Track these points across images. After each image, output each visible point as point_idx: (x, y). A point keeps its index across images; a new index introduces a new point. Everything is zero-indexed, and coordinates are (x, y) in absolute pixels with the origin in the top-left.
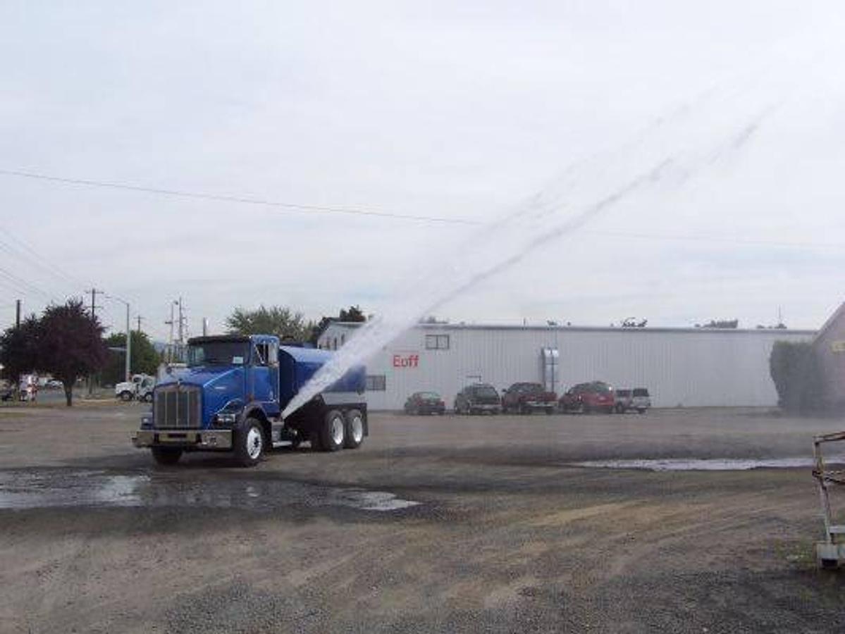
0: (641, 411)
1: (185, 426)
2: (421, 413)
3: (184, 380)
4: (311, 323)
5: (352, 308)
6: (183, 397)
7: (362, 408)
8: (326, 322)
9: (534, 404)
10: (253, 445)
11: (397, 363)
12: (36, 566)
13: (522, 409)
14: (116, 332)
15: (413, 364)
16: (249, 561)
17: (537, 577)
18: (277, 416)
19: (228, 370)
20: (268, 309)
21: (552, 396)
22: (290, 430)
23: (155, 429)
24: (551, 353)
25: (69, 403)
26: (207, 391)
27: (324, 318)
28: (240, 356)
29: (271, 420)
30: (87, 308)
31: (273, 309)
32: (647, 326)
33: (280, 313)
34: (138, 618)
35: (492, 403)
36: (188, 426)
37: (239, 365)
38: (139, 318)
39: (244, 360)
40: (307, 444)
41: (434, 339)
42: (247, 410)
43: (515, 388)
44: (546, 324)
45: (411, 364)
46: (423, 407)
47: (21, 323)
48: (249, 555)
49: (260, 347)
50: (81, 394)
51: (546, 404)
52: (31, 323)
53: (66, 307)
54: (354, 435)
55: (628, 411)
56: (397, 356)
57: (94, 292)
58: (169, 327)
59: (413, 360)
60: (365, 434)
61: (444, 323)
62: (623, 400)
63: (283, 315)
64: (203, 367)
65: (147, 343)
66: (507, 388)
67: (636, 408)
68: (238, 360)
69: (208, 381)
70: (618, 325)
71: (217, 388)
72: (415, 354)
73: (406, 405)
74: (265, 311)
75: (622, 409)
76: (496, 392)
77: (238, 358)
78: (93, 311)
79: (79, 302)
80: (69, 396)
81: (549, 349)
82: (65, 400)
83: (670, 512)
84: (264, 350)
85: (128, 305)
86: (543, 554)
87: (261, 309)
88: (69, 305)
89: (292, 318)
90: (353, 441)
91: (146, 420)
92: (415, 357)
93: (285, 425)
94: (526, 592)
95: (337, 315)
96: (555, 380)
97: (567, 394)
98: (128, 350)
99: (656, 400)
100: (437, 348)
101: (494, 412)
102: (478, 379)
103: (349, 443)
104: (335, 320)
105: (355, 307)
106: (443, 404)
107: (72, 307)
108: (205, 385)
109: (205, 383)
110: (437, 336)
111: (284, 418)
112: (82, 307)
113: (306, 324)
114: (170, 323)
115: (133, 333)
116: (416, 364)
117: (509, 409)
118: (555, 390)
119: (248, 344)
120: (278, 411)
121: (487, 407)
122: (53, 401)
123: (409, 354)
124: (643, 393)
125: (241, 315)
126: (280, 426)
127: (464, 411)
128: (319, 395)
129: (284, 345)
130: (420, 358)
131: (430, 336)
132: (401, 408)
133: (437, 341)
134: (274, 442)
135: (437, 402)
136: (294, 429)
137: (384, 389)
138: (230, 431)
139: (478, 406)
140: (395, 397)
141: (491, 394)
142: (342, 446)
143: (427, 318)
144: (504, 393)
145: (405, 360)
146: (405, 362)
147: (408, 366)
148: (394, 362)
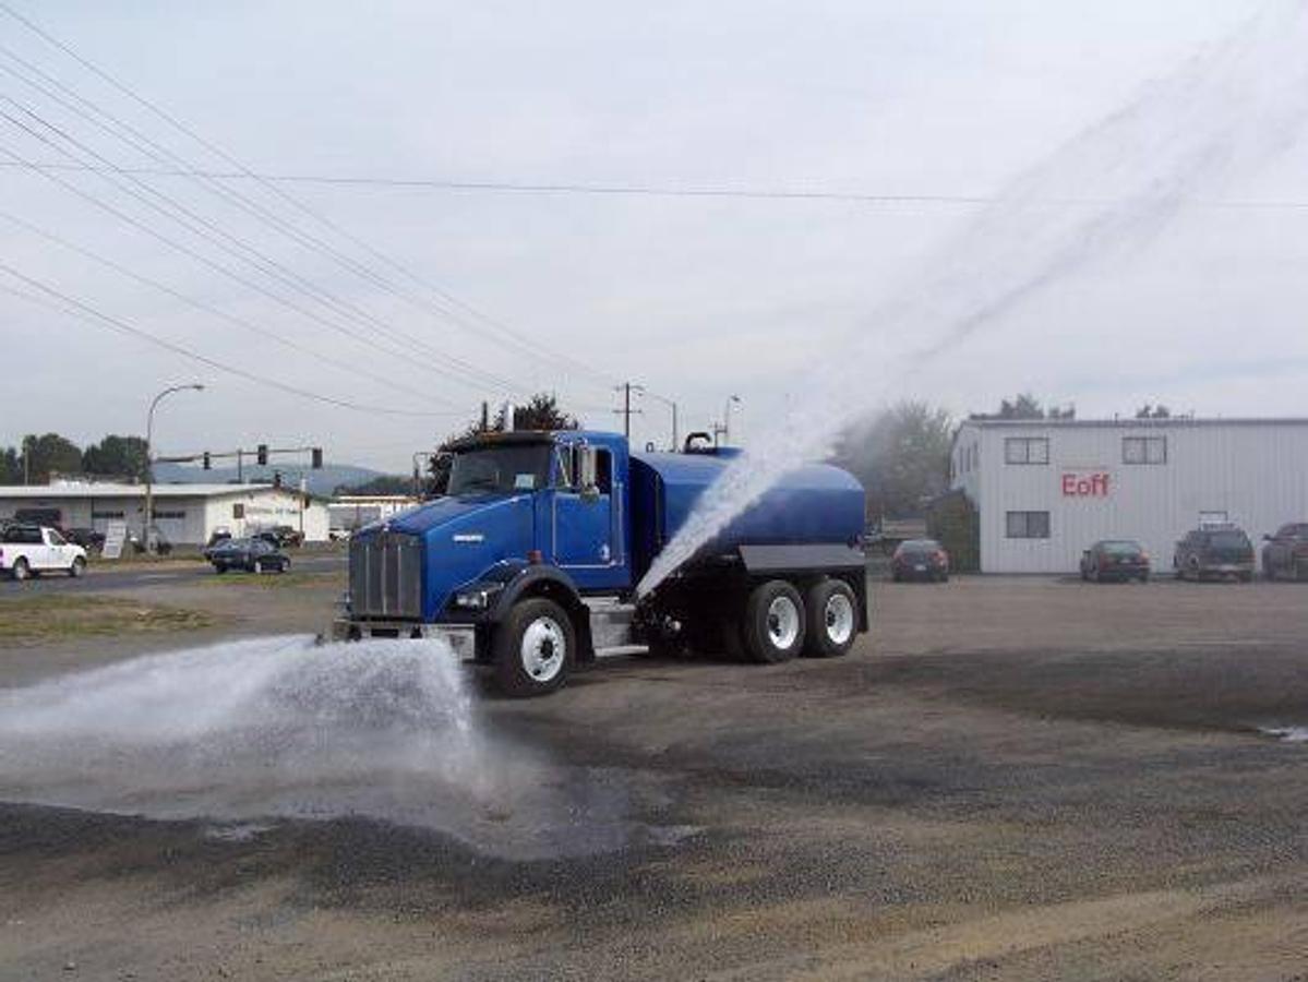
1: (395, 613)
2: (1102, 580)
6: (392, 555)
7: (852, 576)
10: (537, 652)
11: (1069, 489)
15: (1099, 487)
18: (624, 594)
22: (658, 620)
26: (432, 546)
28: (530, 473)
29: (592, 601)
35: (1237, 562)
37: (525, 491)
39: (538, 481)
41: (1139, 446)
43: (1288, 531)
45: (1094, 492)
46: (1107, 569)
54: (831, 632)
56: (1070, 476)
57: (628, 387)
59: (1098, 483)
66: (1273, 533)
68: (526, 481)
71: (458, 538)
72: (1100, 472)
73: (1082, 563)
76: (1248, 542)
77: (523, 477)
79: (549, 400)
88: (534, 406)
90: (827, 640)
92: (1101, 477)
93: (641, 610)
100: (1144, 462)
101: (1246, 577)
102: (1223, 516)
106: (1145, 562)
107: (538, 405)
108: (434, 532)
109: (431, 529)
110: (1145, 439)
111: (639, 597)
116: (1105, 492)
117: (1280, 573)
119: (544, 449)
120: (626, 584)
121: (1227, 567)
126: (629, 613)
127: (1189, 576)
128: (732, 550)
130: (1112, 477)
131: (1130, 439)
132: (1077, 569)
133: (1145, 449)
134: (600, 647)
135: (1134, 558)
136: (674, 619)
137: (1046, 534)
138: (472, 625)
139: (1211, 567)
140: (1064, 550)
141: (1237, 544)
142: (796, 653)
143: (1153, 410)
144: (1267, 542)
145: (1084, 483)
146: (1083, 487)
147: (1091, 493)
148: (1065, 484)
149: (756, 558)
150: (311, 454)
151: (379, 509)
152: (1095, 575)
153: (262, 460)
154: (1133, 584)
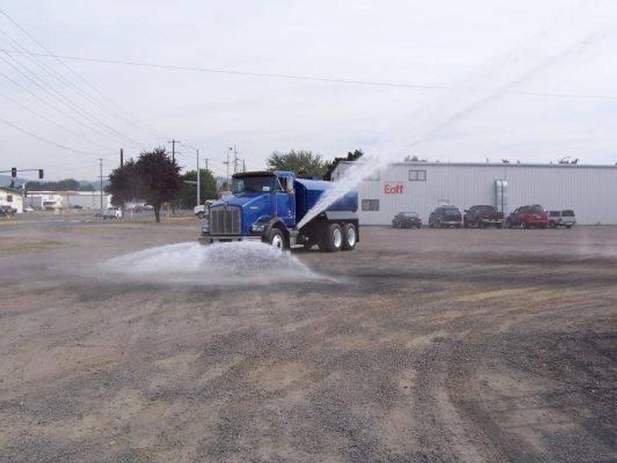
0: (569, 227)
1: (230, 234)
3: (230, 202)
4: (327, 162)
5: (356, 150)
6: (229, 213)
7: (355, 222)
8: (338, 161)
9: (487, 220)
11: (387, 191)
12: (129, 318)
13: (479, 225)
14: (190, 170)
15: (399, 191)
16: (262, 317)
17: (448, 332)
18: (294, 227)
19: (260, 195)
20: (297, 152)
21: (501, 215)
22: (303, 237)
23: (211, 236)
24: (502, 183)
25: (158, 220)
26: (245, 210)
27: (336, 159)
28: (268, 186)
29: (290, 230)
30: (169, 153)
31: (300, 152)
32: (578, 163)
33: (305, 155)
34: (187, 347)
35: (456, 221)
36: (232, 233)
37: (267, 192)
38: (207, 160)
39: (271, 188)
40: (316, 247)
41: (415, 173)
42: (272, 222)
43: (473, 209)
44: (501, 162)
45: (397, 192)
46: (405, 223)
47: (123, 165)
48: (262, 314)
49: (281, 179)
50: (166, 214)
51: (496, 221)
52: (130, 165)
53: (154, 153)
54: (349, 241)
55: (559, 227)
56: (387, 186)
57: (173, 142)
58: (226, 166)
59: (399, 189)
60: (357, 240)
61: (424, 161)
62: (555, 219)
63: (308, 157)
64: (243, 193)
65: (212, 177)
66: (467, 209)
67: (565, 225)
69: (245, 203)
70: (556, 162)
71: (253, 208)
72: (400, 185)
73: (393, 221)
74: (294, 154)
75: (555, 225)
76: (459, 213)
77: (266, 187)
78: (173, 155)
80: (157, 215)
81: (501, 180)
82: (155, 218)
83: (558, 295)
84: (284, 181)
85: (198, 151)
86: (457, 318)
87: (291, 152)
88: (156, 152)
89: (314, 158)
90: (348, 244)
91: (205, 230)
92: (400, 187)
93: (300, 233)
94: (436, 340)
95: (346, 156)
96: (504, 203)
97: (513, 214)
98: (198, 183)
99: (580, 218)
100: (417, 180)
101: (458, 226)
102: (447, 202)
103: (345, 246)
104: (344, 160)
105: (358, 150)
106: (420, 220)
107: (158, 152)
108: (243, 206)
109: (243, 204)
110: (417, 171)
111: (298, 229)
112: (165, 153)
113: (324, 163)
114: (227, 163)
115: (201, 171)
116: (401, 191)
117: (469, 225)
118: (504, 212)
119: (273, 177)
120: (295, 224)
121: (452, 222)
122: (147, 219)
123: (395, 185)
124: (570, 213)
125: (277, 157)
126: (296, 234)
127: (436, 226)
128: (323, 212)
129: (301, 178)
130: (404, 186)
131: (412, 171)
132: (390, 223)
133: (417, 175)
134: (293, 245)
135: (416, 218)
136: (306, 236)
137: (377, 209)
138: (260, 237)
139: (446, 222)
140: (385, 215)
141: (456, 213)
142: (340, 249)
143: (411, 158)
144: (465, 213)
145: (393, 188)
146: (393, 190)
147: (396, 193)
148: (385, 190)
149: (331, 216)
150: (38, 172)
151: (40, 198)
152: (400, 226)
153: (14, 174)
154: (414, 229)
